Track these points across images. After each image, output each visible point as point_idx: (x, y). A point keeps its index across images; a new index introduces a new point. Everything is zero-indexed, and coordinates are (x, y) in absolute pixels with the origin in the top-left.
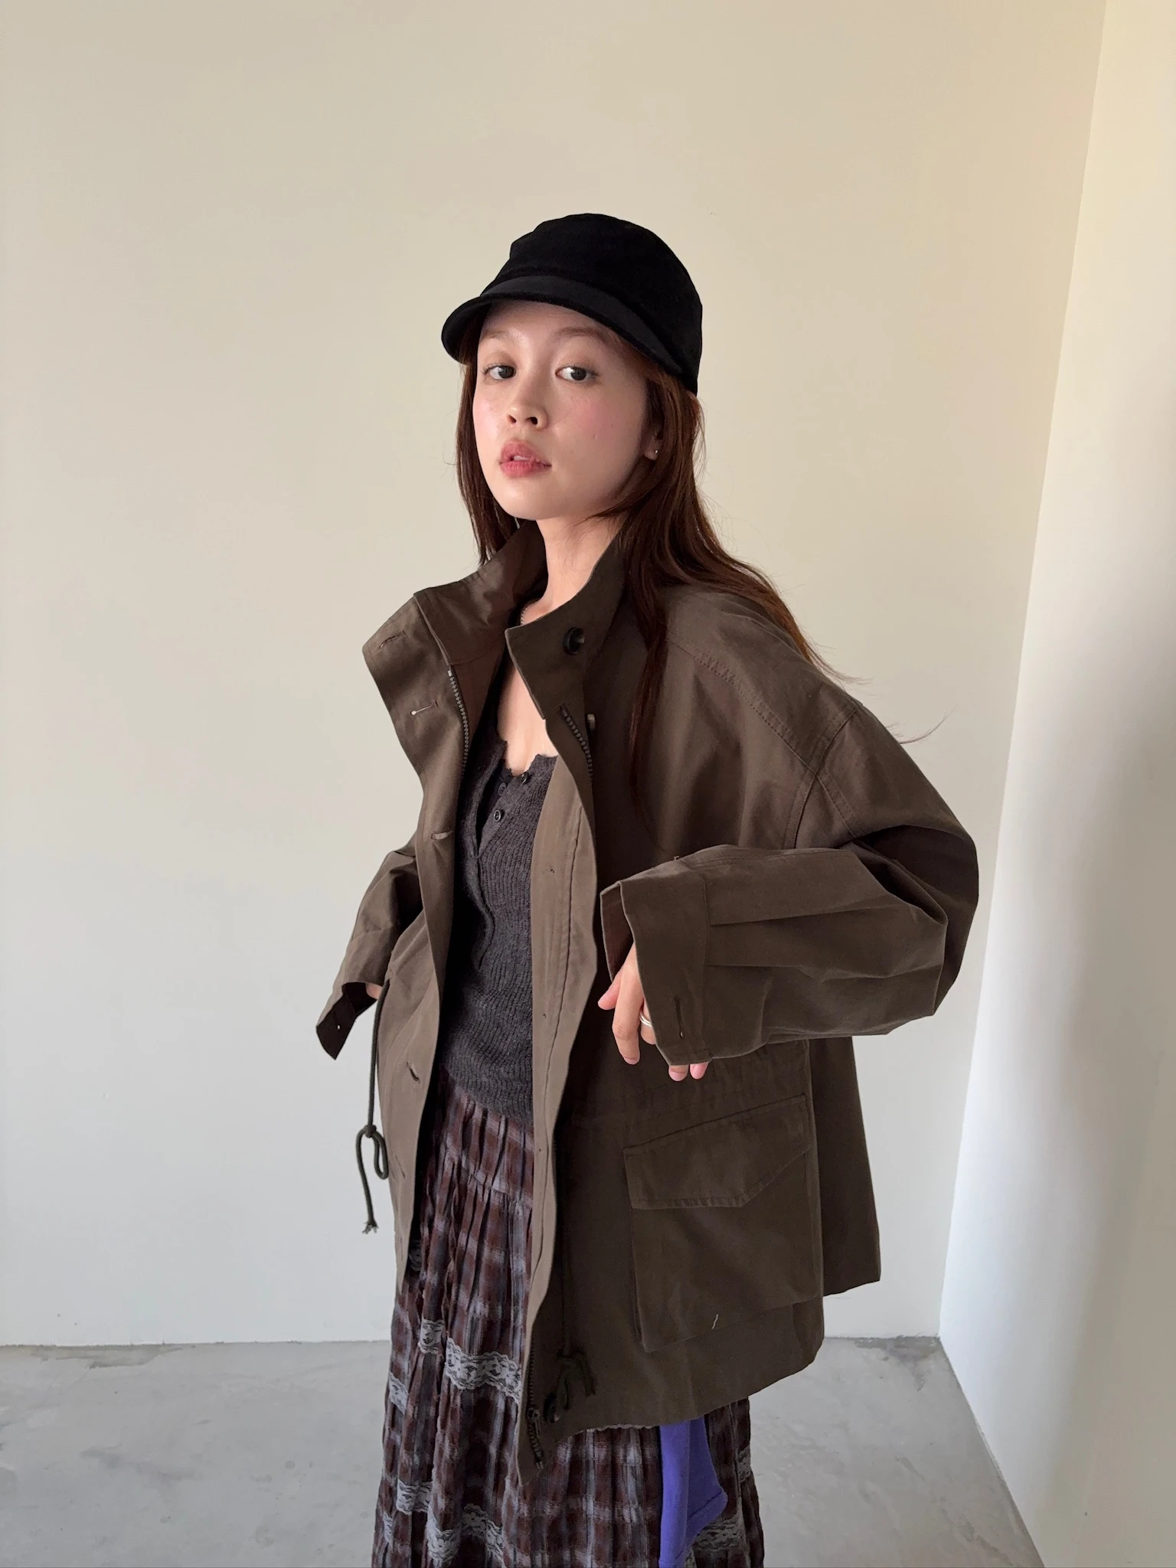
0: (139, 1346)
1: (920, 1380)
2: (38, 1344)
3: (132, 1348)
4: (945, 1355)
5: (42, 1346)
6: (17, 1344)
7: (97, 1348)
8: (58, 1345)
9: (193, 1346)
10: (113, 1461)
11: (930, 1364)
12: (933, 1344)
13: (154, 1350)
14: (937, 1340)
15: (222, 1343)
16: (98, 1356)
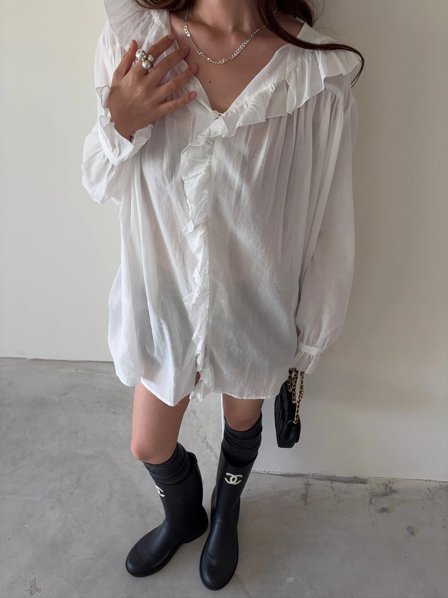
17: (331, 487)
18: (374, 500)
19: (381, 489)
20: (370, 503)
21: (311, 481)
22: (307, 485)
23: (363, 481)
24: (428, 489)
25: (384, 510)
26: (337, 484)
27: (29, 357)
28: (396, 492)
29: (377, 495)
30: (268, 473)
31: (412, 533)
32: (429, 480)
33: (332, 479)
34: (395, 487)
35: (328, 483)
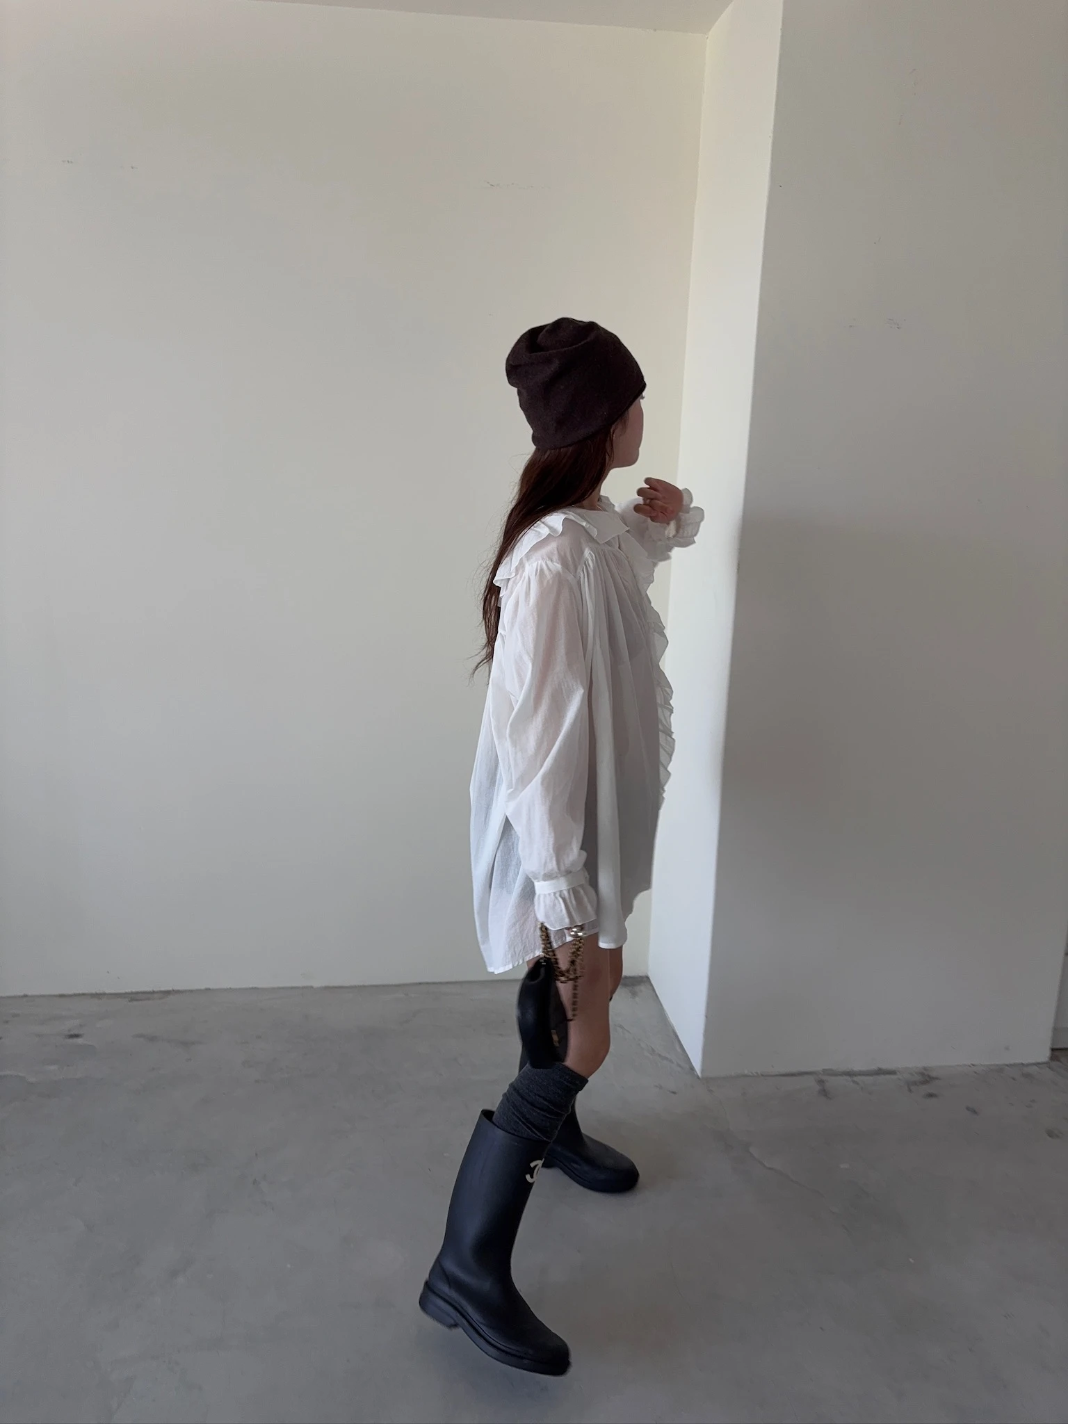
0: (158, 992)
1: (634, 994)
2: (94, 992)
3: (154, 992)
4: (652, 985)
5: (97, 994)
6: (81, 992)
7: (132, 993)
8: (107, 991)
9: (191, 991)
10: (152, 1039)
11: (642, 988)
12: (645, 979)
13: (168, 993)
14: (648, 978)
15: (209, 989)
16: (134, 997)
17: (854, 1082)
18: (913, 1088)
19: (918, 1078)
20: (910, 1090)
21: (824, 1078)
22: (821, 1082)
23: (892, 1072)
24: (975, 1073)
25: (931, 1095)
26: (859, 1077)
27: (317, 983)
28: (937, 1078)
29: (915, 1083)
30: (762, 1075)
31: (975, 1112)
32: (973, 1065)
33: (850, 1074)
34: (934, 1074)
35: (848, 1078)
